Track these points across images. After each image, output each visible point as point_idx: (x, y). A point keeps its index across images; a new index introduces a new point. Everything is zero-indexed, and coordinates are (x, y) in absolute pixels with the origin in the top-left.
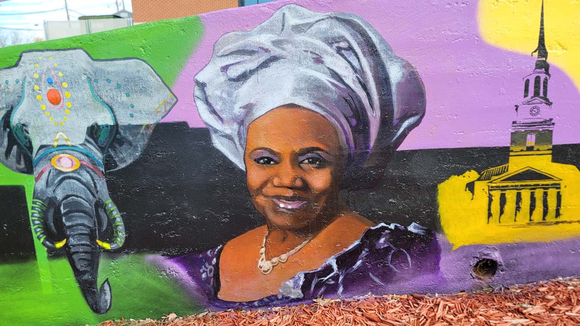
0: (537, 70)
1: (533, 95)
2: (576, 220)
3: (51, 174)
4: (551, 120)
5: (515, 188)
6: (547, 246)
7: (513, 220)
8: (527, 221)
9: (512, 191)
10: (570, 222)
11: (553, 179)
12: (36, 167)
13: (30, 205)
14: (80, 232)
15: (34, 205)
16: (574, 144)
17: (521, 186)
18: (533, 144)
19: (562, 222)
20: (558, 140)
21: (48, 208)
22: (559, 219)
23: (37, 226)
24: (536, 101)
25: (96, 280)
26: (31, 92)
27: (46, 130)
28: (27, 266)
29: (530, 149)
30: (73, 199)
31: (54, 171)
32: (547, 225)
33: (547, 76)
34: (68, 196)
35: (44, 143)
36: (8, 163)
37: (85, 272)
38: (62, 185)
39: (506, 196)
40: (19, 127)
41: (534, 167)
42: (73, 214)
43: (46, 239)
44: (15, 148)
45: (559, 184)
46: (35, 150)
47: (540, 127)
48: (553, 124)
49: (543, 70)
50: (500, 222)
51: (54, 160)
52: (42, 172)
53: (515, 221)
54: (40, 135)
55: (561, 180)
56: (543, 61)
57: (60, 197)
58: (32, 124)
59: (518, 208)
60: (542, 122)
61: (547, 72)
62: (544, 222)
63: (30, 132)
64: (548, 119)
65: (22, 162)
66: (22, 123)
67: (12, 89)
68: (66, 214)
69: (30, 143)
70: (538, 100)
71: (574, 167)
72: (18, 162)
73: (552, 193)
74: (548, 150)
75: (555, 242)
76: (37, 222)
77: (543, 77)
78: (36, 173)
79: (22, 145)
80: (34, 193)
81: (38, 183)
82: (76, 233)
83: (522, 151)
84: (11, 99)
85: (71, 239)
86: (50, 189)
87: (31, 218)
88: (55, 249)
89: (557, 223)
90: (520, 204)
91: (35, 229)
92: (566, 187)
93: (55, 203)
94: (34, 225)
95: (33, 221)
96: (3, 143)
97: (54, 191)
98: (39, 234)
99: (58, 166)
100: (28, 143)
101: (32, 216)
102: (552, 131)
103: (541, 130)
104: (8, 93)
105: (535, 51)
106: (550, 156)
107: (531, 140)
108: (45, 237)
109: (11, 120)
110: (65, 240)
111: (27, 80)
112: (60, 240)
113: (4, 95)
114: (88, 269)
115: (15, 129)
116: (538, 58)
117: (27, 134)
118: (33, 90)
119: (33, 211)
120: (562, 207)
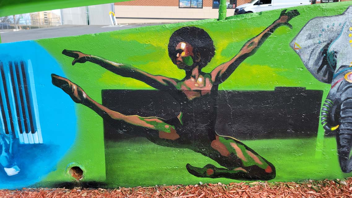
3: (342, 84)
12: (334, 78)
13: (323, 102)
14: (349, 121)
15: (325, 103)
21: (334, 105)
23: (324, 116)
25: (350, 152)
26: (346, 31)
27: (348, 56)
28: (310, 140)
30: (350, 100)
31: (345, 82)
34: (348, 98)
35: (344, 64)
36: (318, 76)
37: (344, 147)
38: (347, 91)
40: (332, 53)
42: (348, 110)
43: (327, 125)
44: (325, 66)
46: (337, 68)
51: (347, 75)
52: (337, 82)
54: (343, 59)
57: (343, 99)
58: (341, 52)
63: (337, 57)
65: (327, 76)
66: (335, 51)
67: (335, 29)
68: (343, 109)
69: (336, 63)
72: (324, 75)
76: (324, 114)
78: (333, 83)
79: (330, 64)
80: (328, 96)
81: (332, 89)
82: (346, 122)
84: (332, 35)
85: (342, 125)
86: (339, 93)
87: (321, 111)
88: (330, 131)
91: (322, 118)
93: (339, 102)
94: (322, 115)
95: (322, 112)
96: (319, 63)
97: (341, 95)
98: (323, 121)
99: (348, 79)
100: (334, 64)
101: (322, 110)
104: (332, 31)
108: (326, 123)
109: (328, 49)
110: (338, 125)
111: (346, 24)
112: (335, 126)
113: (329, 33)
114: (347, 145)
115: (329, 55)
117: (335, 58)
118: (348, 30)
119: (324, 107)
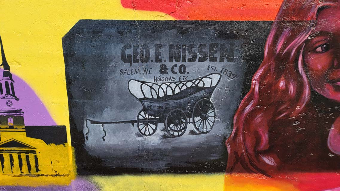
0: (5, 77)
1: (6, 93)
2: (50, 174)
4: (21, 110)
5: (7, 151)
6: (36, 190)
7: (11, 172)
8: (19, 173)
9: (7, 153)
10: (47, 176)
11: (30, 147)
16: (39, 126)
17: (11, 150)
18: (12, 125)
19: (41, 175)
20: (27, 123)
22: (38, 173)
24: (8, 97)
29: (11, 127)
32: (32, 176)
33: (12, 82)
39: (4, 156)
41: (16, 139)
45: (35, 151)
47: (15, 114)
48: (23, 112)
49: (9, 77)
50: (3, 172)
53: (12, 172)
55: (35, 148)
56: (7, 71)
59: (12, 165)
60: (15, 111)
61: (11, 79)
62: (29, 174)
64: (19, 109)
70: (10, 97)
71: (42, 141)
73: (31, 156)
74: (23, 129)
75: (39, 187)
77: (10, 82)
83: (7, 128)
89: (38, 175)
90: (13, 162)
92: (39, 153)
102: (23, 117)
103: (16, 116)
105: (2, 65)
106: (25, 133)
107: (11, 122)
116: (4, 69)
120: (39, 166)
